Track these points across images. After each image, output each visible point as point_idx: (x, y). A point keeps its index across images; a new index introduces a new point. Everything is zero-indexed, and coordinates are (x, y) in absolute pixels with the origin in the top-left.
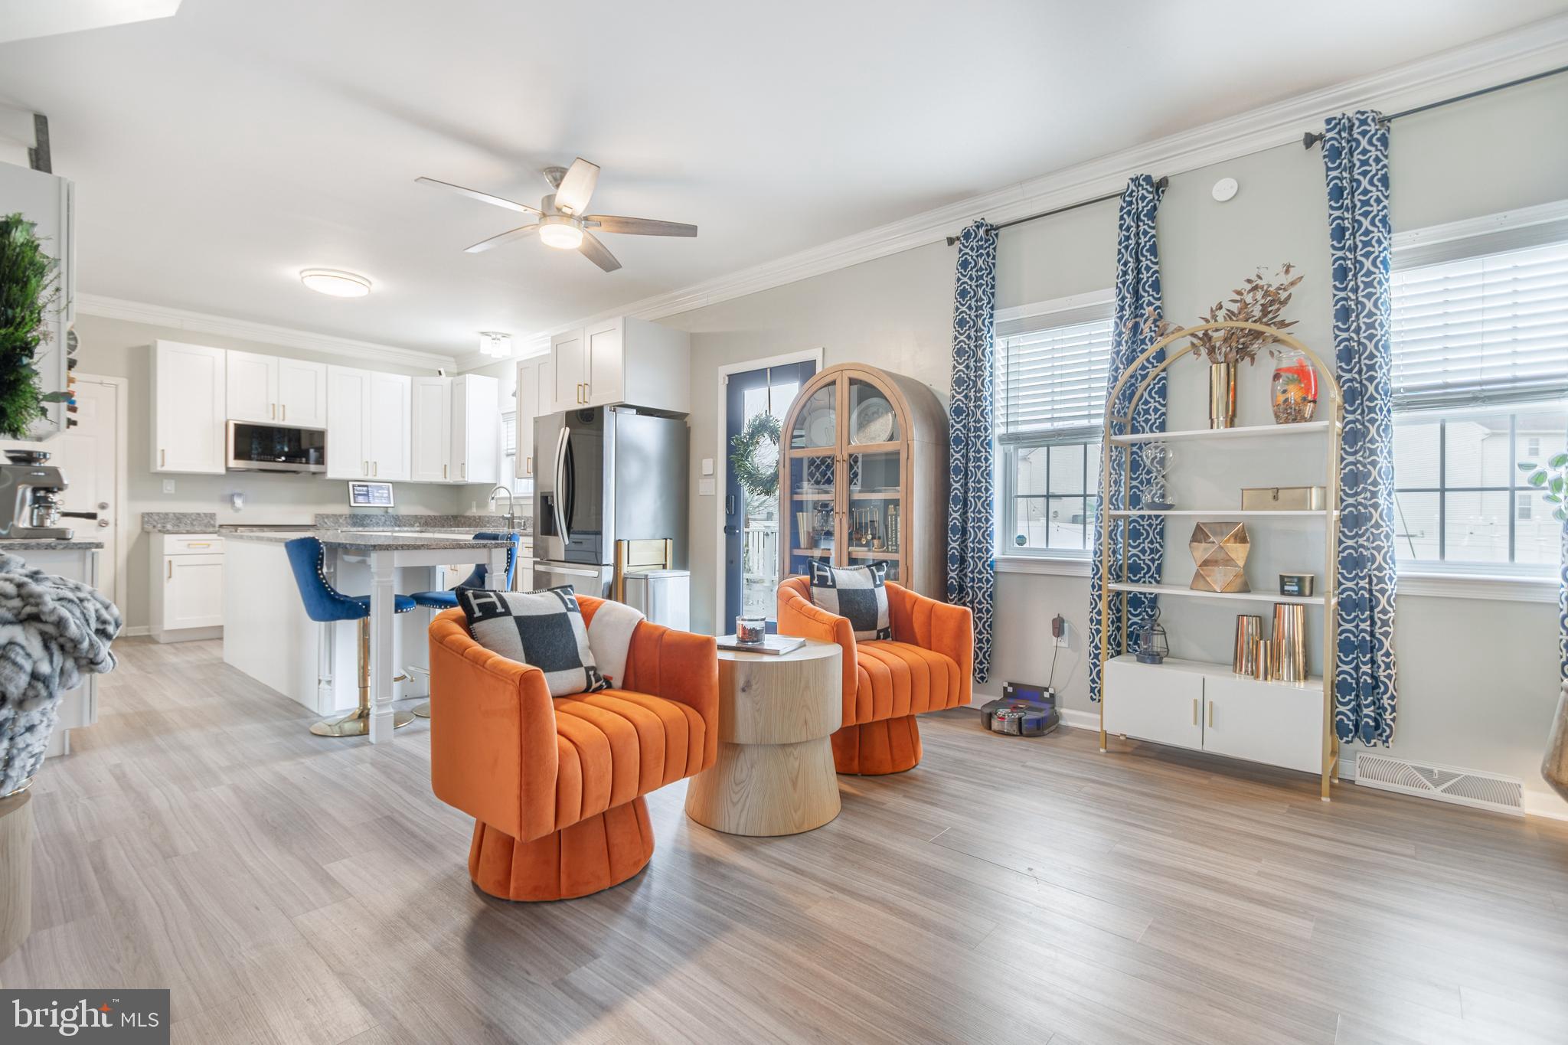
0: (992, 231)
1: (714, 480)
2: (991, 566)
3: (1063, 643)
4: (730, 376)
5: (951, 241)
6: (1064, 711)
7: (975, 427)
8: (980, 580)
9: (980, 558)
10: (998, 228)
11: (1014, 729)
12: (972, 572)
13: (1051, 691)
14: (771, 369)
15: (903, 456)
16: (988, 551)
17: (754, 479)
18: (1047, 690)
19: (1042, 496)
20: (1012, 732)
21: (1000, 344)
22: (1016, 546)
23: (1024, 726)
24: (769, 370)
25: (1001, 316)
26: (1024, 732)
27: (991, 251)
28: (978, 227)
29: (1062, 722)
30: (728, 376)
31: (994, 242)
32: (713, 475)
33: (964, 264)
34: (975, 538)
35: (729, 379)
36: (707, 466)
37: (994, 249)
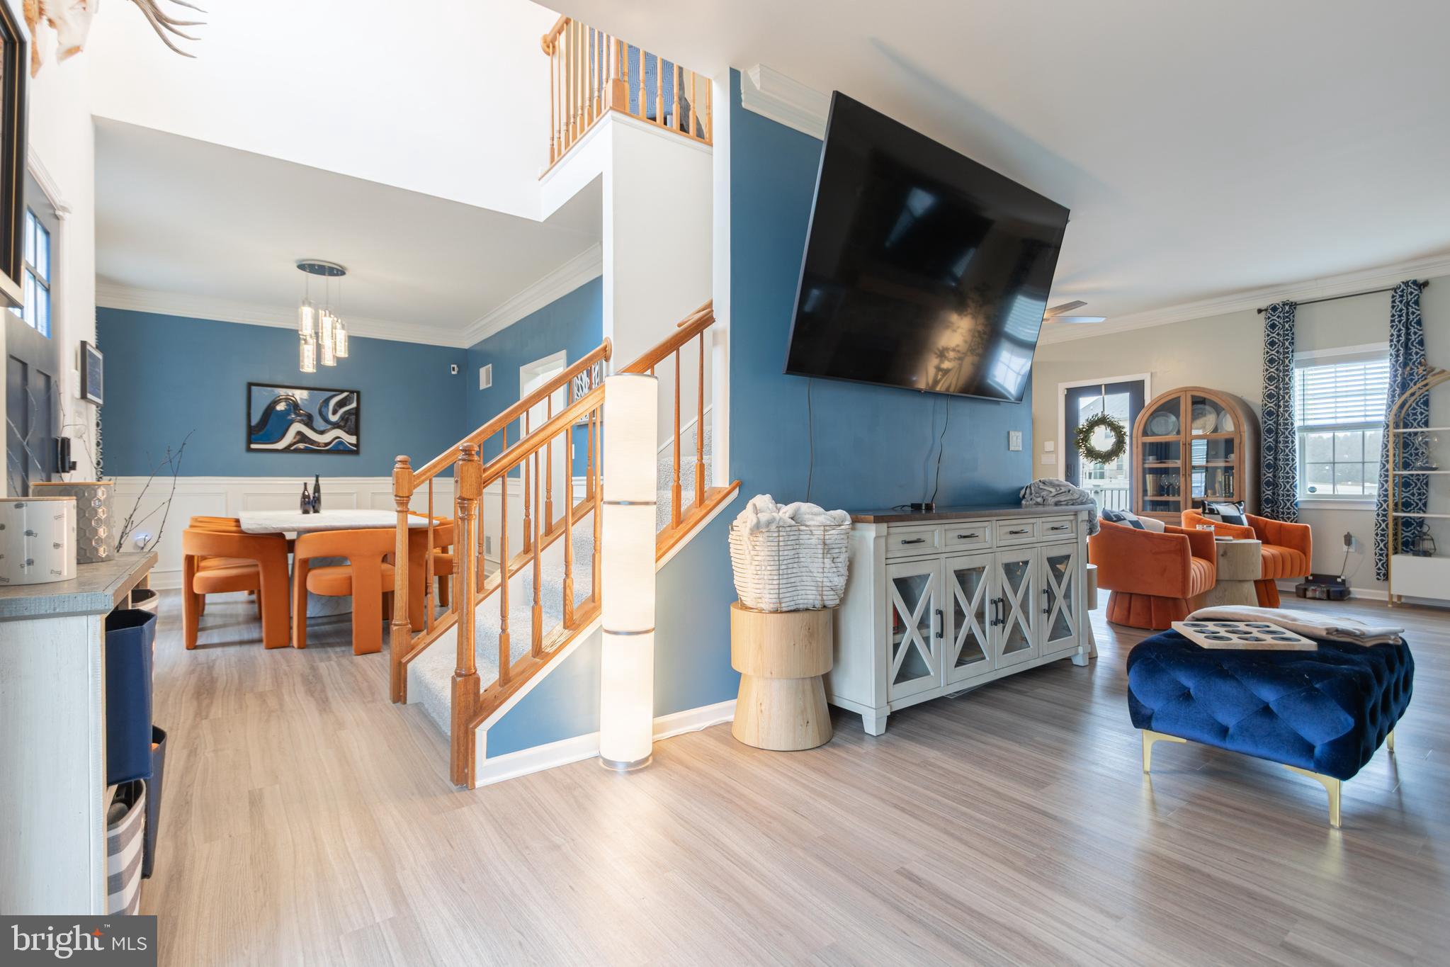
0: (1293, 305)
1: (1054, 455)
2: (1296, 505)
3: (1352, 549)
4: (1069, 390)
5: (1260, 311)
6: (1351, 589)
7: (1284, 423)
8: (1288, 513)
9: (1288, 500)
10: (1296, 304)
11: (1325, 596)
12: (1283, 508)
13: (1343, 577)
14: (1105, 385)
15: (1236, 442)
16: (1294, 496)
17: (1092, 454)
18: (1340, 577)
19: (1331, 463)
20: (1322, 597)
21: (1297, 373)
22: (1309, 493)
23: (1331, 594)
24: (1103, 387)
25: (1298, 356)
26: (1332, 598)
27: (1291, 317)
28: (1284, 305)
29: (1352, 596)
30: (1067, 389)
31: (1293, 312)
32: (1055, 451)
33: (1273, 326)
34: (1285, 488)
35: (1067, 392)
36: (1049, 446)
37: (1293, 316)
